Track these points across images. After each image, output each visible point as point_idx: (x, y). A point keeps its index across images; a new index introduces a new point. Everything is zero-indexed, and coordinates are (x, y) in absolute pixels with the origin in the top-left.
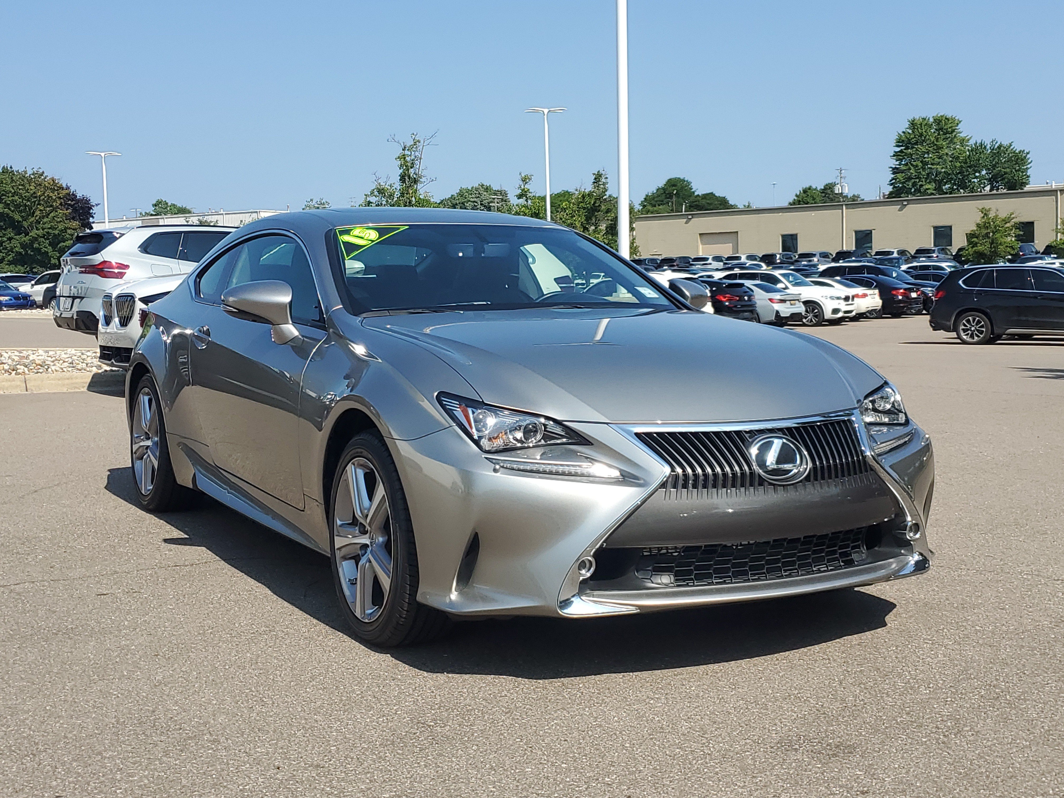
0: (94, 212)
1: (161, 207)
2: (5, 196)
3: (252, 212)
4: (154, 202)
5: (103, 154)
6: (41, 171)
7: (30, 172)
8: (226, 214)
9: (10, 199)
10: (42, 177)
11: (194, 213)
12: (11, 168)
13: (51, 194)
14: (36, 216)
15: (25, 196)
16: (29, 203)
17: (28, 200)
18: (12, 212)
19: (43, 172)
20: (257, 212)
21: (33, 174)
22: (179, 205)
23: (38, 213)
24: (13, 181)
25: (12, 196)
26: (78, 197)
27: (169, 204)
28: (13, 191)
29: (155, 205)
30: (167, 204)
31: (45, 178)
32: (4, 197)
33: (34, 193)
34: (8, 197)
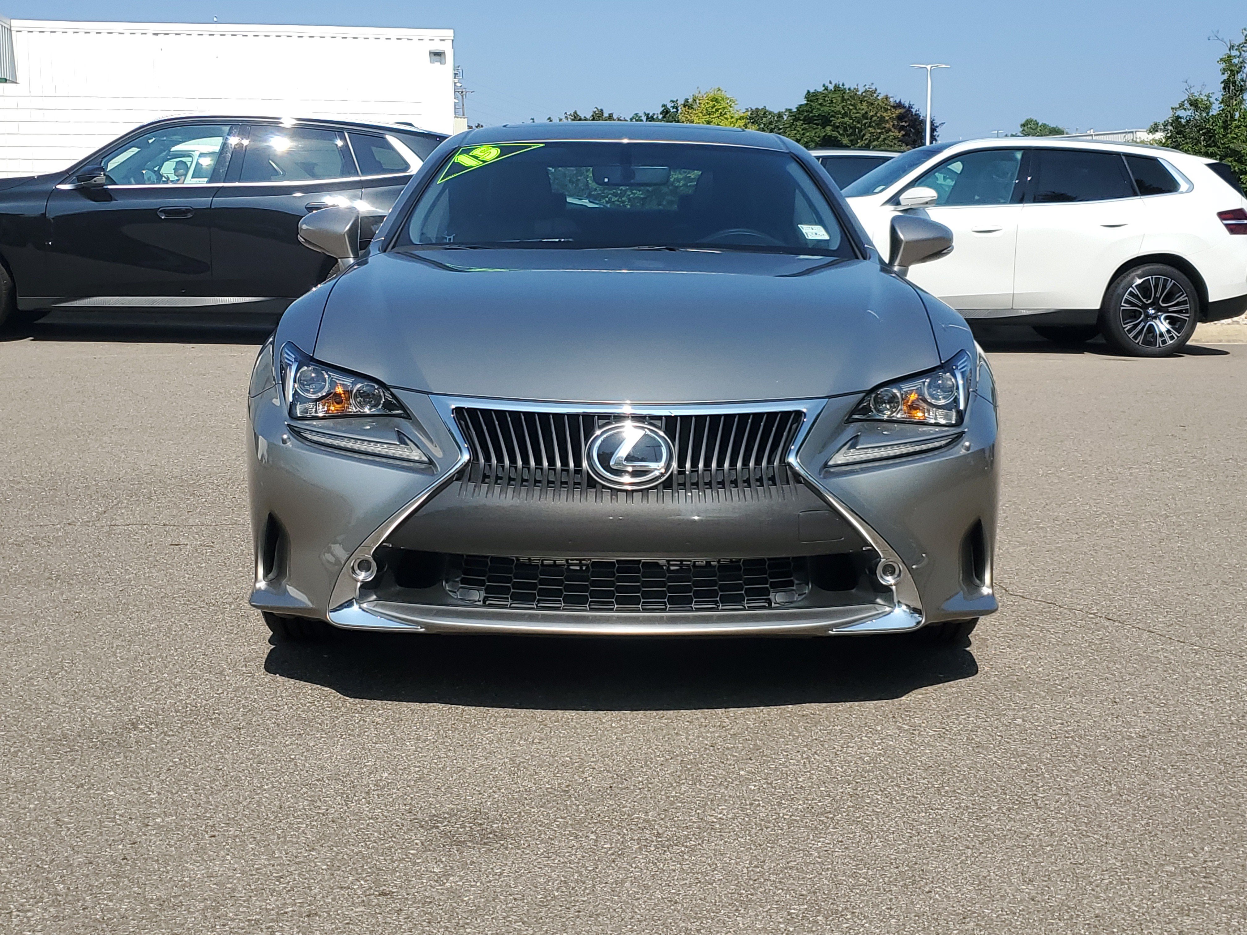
0: (937, 134)
1: (1031, 128)
2: (834, 117)
3: (1126, 133)
4: (1023, 122)
5: (929, 67)
6: (873, 88)
7: (861, 90)
8: (1095, 135)
9: (839, 121)
10: (875, 95)
11: (1067, 133)
12: (843, 85)
13: (885, 115)
14: (866, 139)
15: (855, 117)
16: (859, 125)
17: (859, 122)
18: (840, 135)
19: (876, 90)
20: (1132, 132)
21: (864, 92)
22: (1052, 125)
23: (868, 136)
24: (843, 99)
25: (842, 118)
26: (921, 118)
27: (1040, 125)
28: (843, 112)
29: (1023, 125)
30: (1037, 124)
31: (878, 96)
32: (833, 119)
33: (866, 113)
34: (838, 119)
